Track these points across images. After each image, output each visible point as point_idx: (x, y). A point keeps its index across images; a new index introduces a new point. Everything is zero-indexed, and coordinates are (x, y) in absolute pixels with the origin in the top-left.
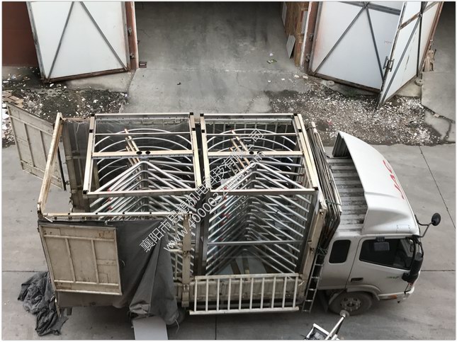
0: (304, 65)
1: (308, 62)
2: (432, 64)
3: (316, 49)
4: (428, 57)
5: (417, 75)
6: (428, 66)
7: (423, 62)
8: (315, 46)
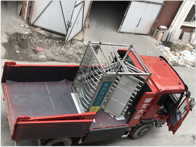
0: (26, 20)
1: (28, 19)
2: (88, 25)
3: (33, 12)
4: (87, 22)
5: (82, 30)
6: (87, 26)
7: (85, 24)
8: (32, 10)
